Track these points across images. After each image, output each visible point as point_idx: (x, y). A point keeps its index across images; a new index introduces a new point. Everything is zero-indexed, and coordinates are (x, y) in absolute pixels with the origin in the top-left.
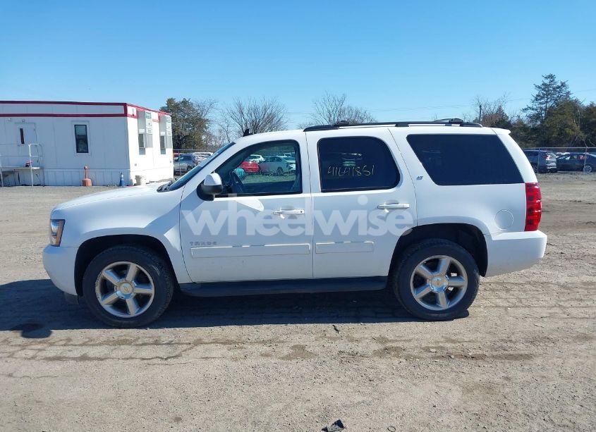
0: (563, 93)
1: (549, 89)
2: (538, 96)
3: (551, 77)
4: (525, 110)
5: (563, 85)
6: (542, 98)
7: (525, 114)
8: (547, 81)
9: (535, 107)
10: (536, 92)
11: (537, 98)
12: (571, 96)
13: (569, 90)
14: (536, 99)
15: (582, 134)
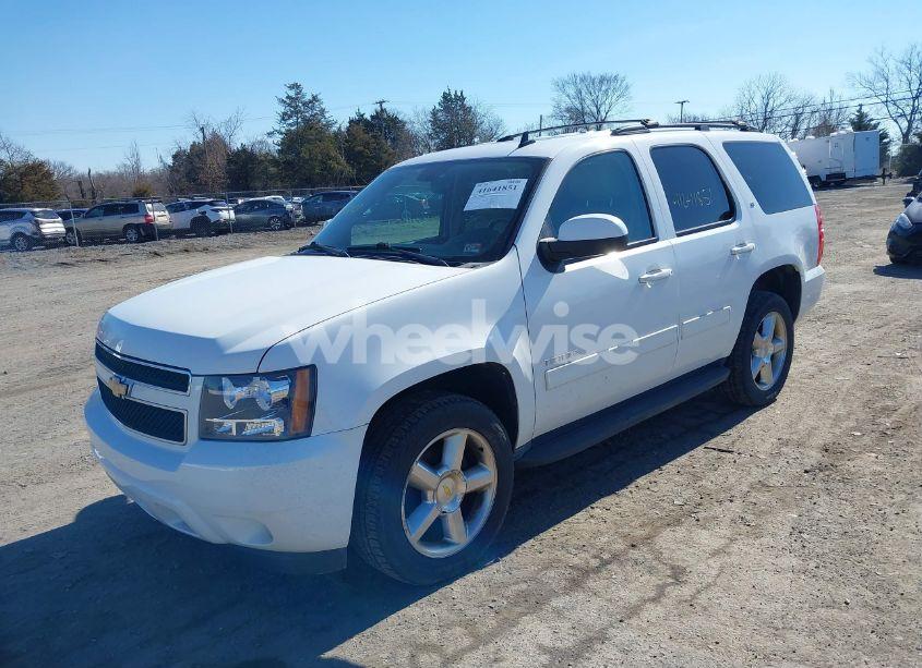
0: (317, 110)
1: (298, 105)
2: (285, 114)
3: (295, 86)
4: (270, 134)
5: (315, 98)
6: (290, 117)
7: (270, 141)
8: (292, 93)
9: (283, 130)
10: (281, 109)
11: (284, 117)
12: (327, 115)
13: (323, 106)
14: (283, 119)
15: (349, 168)
